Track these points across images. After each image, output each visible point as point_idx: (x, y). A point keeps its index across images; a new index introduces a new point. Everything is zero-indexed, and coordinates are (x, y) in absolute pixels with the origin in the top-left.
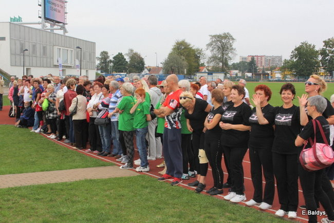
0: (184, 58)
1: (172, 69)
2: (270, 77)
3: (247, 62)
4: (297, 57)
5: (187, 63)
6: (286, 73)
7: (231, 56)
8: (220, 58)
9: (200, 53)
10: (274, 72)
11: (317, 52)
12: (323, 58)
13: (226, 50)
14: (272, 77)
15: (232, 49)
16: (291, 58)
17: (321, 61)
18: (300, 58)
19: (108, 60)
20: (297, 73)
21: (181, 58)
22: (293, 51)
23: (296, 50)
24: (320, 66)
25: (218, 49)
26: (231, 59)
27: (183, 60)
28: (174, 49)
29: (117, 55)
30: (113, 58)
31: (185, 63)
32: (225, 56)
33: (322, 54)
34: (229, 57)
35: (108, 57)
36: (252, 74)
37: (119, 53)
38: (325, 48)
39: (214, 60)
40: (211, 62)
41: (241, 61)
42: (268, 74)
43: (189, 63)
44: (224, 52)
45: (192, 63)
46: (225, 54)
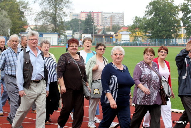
0: (7, 14)
2: (114, 39)
4: (152, 13)
5: (10, 21)
6: (137, 35)
8: (52, 13)
9: (25, 7)
10: (120, 33)
11: (177, 7)
12: (185, 15)
13: (60, 4)
14: (117, 40)
15: (68, 2)
16: (146, 15)
17: (182, 19)
18: (155, 15)
20: (153, 34)
21: (2, 14)
22: (147, 6)
23: (150, 4)
24: (180, 26)
25: (49, 3)
26: (66, 15)
27: (5, 16)
31: (8, 20)
32: (58, 11)
33: (183, 10)
36: (92, 36)
38: (186, 2)
39: (44, 17)
40: (40, 19)
42: (112, 36)
43: (12, 21)
44: (57, 6)
45: (15, 20)
46: (58, 9)
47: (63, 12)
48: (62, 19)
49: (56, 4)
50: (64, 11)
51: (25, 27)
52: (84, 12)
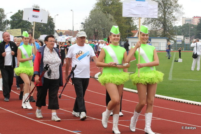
0: (113, 18)
1: (95, 33)
3: (193, 25)
7: (176, 16)
13: (169, 8)
15: (178, 6)
19: (4, 20)
21: (108, 18)
25: (158, 6)
26: (176, 20)
27: (111, 19)
28: (98, 4)
29: (17, 14)
30: (11, 17)
31: (114, 24)
32: (167, 15)
34: (174, 17)
35: (4, 16)
37: (19, 11)
40: (149, 23)
41: (184, 23)
43: (118, 25)
44: (166, 10)
45: (122, 25)
46: (167, 13)
47: (173, 17)
48: (171, 24)
49: (165, 8)
50: (173, 15)
51: (132, 32)
52: (197, 17)
